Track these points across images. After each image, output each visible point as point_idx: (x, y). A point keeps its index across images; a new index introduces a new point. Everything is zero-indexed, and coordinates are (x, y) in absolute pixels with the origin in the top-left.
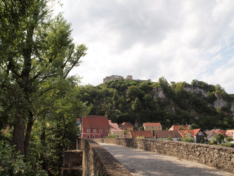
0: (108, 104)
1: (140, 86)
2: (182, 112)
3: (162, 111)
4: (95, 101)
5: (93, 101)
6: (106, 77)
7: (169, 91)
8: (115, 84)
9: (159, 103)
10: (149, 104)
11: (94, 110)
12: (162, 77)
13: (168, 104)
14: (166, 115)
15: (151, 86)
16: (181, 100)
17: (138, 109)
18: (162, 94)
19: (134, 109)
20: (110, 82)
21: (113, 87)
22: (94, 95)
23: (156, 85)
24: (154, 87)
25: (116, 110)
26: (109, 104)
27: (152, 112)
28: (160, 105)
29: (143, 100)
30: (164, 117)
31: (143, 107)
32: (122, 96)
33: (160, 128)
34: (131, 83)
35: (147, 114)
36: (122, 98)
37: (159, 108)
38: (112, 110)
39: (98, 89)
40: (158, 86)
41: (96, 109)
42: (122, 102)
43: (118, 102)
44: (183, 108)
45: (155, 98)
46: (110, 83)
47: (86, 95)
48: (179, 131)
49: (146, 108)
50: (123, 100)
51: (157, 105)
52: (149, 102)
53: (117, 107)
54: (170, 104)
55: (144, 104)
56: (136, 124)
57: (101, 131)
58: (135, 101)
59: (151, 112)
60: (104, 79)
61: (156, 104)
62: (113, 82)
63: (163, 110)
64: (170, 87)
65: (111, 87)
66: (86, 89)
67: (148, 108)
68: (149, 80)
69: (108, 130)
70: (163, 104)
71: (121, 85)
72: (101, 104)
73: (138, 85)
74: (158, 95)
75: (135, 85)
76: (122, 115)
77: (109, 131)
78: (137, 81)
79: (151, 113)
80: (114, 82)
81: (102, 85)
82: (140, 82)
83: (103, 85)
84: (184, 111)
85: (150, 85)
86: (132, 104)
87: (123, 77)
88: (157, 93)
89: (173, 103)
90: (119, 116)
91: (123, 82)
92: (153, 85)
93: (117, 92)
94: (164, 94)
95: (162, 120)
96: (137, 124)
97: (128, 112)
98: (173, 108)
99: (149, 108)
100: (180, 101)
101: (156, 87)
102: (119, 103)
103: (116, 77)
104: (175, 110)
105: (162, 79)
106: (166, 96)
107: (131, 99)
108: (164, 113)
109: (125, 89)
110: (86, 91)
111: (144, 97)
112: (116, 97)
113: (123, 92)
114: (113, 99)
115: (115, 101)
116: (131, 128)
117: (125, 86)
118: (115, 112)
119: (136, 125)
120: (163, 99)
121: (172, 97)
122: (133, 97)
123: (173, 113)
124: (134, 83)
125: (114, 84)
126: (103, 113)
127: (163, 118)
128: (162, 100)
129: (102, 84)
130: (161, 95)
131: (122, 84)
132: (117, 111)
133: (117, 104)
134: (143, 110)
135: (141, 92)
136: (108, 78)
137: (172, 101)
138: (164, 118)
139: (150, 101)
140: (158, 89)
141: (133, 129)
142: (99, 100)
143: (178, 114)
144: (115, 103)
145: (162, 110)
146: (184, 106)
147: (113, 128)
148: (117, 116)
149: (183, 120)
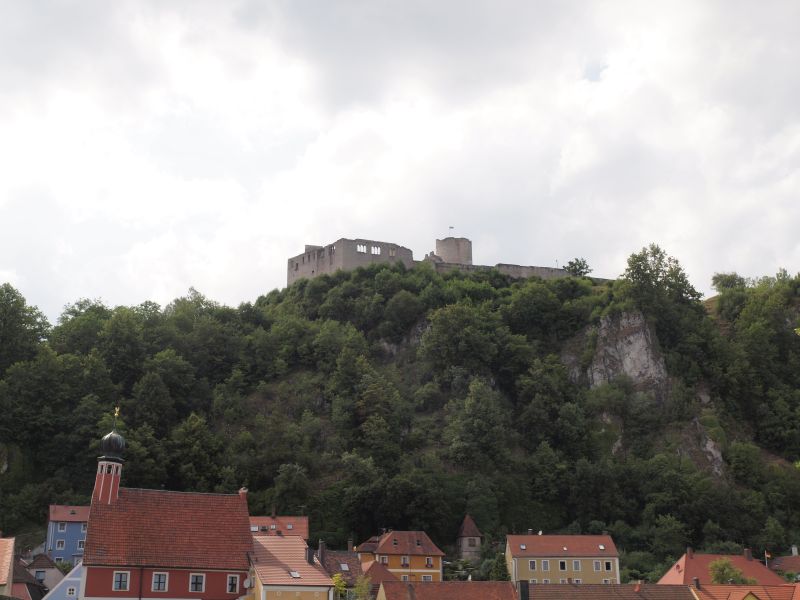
0: (297, 415)
1: (511, 306)
2: (772, 469)
3: (635, 464)
4: (218, 398)
5: (211, 400)
6: (303, 251)
7: (693, 338)
8: (356, 294)
9: (621, 411)
10: (554, 415)
11: (213, 454)
12: (649, 250)
13: (680, 418)
14: (659, 490)
15: (576, 303)
16: (771, 393)
17: (482, 451)
18: (645, 358)
19: (458, 451)
20: (326, 278)
21: (343, 313)
22: (219, 360)
23: (611, 296)
24: (594, 313)
25: (346, 457)
26: (307, 414)
27: (572, 469)
28: (625, 426)
29: (521, 394)
30: (650, 500)
31: (516, 435)
32: (394, 366)
33: (608, 566)
34: (449, 288)
35: (538, 480)
36: (388, 378)
37: (618, 444)
38: (321, 451)
39: (248, 325)
40: (621, 305)
41: (222, 450)
42: (386, 404)
43: (360, 403)
44: (778, 446)
45: (598, 380)
46: (324, 290)
47: (164, 365)
48: (698, 587)
49: (539, 442)
50: (396, 393)
51: (608, 427)
52: (555, 405)
53: (356, 437)
54: (690, 420)
55: (522, 417)
56: (465, 542)
57: (197, 583)
58: (469, 401)
59: (564, 467)
60: (294, 264)
61: (604, 415)
62: (345, 284)
63: (643, 454)
64: (700, 310)
65: (327, 309)
66: (174, 329)
67: (545, 444)
68: (577, 268)
69: (244, 577)
70: (647, 416)
71: (392, 300)
72: (260, 419)
73: (496, 297)
74: (616, 363)
75: (476, 296)
76: (377, 483)
77: (246, 584)
78: (497, 275)
79: (562, 472)
80: (349, 283)
81: (276, 297)
82: (514, 280)
83: (280, 300)
84: (787, 465)
85: (571, 298)
86: (448, 418)
87: (409, 252)
88: (611, 350)
89: (708, 414)
90: (359, 489)
91: (403, 280)
92: (592, 298)
93: (365, 343)
94: (655, 359)
95: (633, 522)
96: (472, 545)
97: (419, 464)
98: (710, 446)
99: (557, 442)
100: (765, 398)
101: (608, 309)
102: (368, 414)
103: (362, 249)
104: (727, 460)
105: (650, 259)
106: (668, 367)
107: (446, 386)
108: (652, 476)
109: (414, 322)
110: (166, 341)
111: (530, 375)
112: (354, 375)
113: (398, 342)
114: (332, 385)
115: (344, 396)
116: (427, 567)
117: (415, 304)
118: (339, 467)
119: (469, 549)
120: (648, 385)
121: (707, 375)
122: (457, 371)
123: (709, 473)
124: (473, 284)
125: (345, 296)
126: (266, 472)
127: (642, 504)
128: (640, 395)
129: (275, 292)
130: (637, 359)
131: (395, 297)
132: (353, 462)
133: (356, 419)
134: (517, 456)
135: (509, 341)
136: (314, 253)
137: (706, 399)
138: (650, 507)
139: (568, 399)
140: (618, 325)
141: (440, 571)
142: (246, 392)
143: (742, 480)
144: (346, 409)
145: (638, 455)
146: (785, 433)
147: (273, 561)
148: (348, 490)
149: (772, 524)
